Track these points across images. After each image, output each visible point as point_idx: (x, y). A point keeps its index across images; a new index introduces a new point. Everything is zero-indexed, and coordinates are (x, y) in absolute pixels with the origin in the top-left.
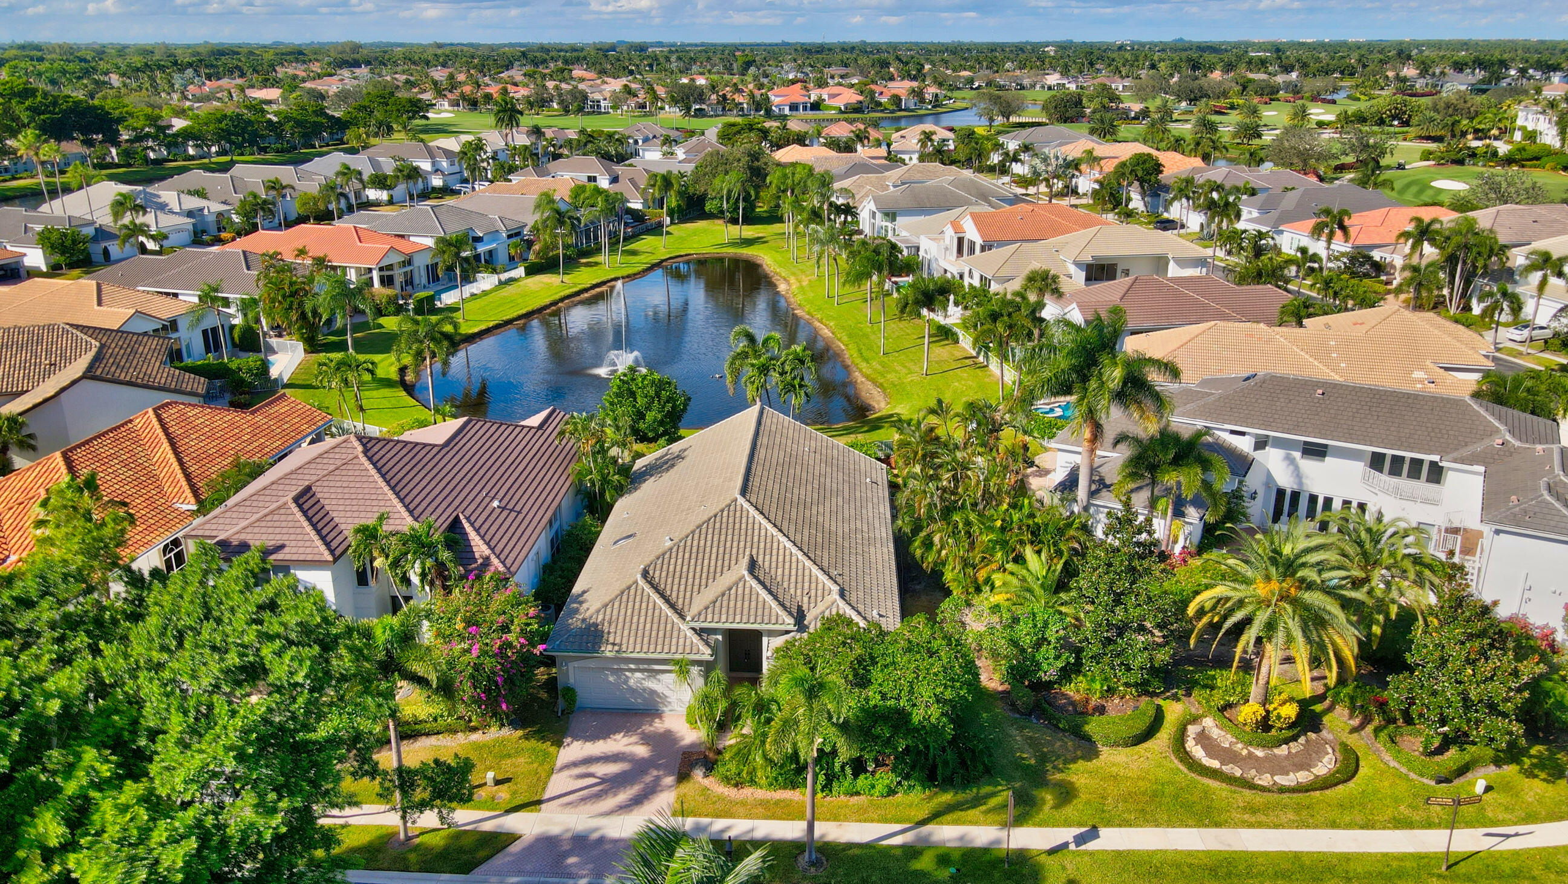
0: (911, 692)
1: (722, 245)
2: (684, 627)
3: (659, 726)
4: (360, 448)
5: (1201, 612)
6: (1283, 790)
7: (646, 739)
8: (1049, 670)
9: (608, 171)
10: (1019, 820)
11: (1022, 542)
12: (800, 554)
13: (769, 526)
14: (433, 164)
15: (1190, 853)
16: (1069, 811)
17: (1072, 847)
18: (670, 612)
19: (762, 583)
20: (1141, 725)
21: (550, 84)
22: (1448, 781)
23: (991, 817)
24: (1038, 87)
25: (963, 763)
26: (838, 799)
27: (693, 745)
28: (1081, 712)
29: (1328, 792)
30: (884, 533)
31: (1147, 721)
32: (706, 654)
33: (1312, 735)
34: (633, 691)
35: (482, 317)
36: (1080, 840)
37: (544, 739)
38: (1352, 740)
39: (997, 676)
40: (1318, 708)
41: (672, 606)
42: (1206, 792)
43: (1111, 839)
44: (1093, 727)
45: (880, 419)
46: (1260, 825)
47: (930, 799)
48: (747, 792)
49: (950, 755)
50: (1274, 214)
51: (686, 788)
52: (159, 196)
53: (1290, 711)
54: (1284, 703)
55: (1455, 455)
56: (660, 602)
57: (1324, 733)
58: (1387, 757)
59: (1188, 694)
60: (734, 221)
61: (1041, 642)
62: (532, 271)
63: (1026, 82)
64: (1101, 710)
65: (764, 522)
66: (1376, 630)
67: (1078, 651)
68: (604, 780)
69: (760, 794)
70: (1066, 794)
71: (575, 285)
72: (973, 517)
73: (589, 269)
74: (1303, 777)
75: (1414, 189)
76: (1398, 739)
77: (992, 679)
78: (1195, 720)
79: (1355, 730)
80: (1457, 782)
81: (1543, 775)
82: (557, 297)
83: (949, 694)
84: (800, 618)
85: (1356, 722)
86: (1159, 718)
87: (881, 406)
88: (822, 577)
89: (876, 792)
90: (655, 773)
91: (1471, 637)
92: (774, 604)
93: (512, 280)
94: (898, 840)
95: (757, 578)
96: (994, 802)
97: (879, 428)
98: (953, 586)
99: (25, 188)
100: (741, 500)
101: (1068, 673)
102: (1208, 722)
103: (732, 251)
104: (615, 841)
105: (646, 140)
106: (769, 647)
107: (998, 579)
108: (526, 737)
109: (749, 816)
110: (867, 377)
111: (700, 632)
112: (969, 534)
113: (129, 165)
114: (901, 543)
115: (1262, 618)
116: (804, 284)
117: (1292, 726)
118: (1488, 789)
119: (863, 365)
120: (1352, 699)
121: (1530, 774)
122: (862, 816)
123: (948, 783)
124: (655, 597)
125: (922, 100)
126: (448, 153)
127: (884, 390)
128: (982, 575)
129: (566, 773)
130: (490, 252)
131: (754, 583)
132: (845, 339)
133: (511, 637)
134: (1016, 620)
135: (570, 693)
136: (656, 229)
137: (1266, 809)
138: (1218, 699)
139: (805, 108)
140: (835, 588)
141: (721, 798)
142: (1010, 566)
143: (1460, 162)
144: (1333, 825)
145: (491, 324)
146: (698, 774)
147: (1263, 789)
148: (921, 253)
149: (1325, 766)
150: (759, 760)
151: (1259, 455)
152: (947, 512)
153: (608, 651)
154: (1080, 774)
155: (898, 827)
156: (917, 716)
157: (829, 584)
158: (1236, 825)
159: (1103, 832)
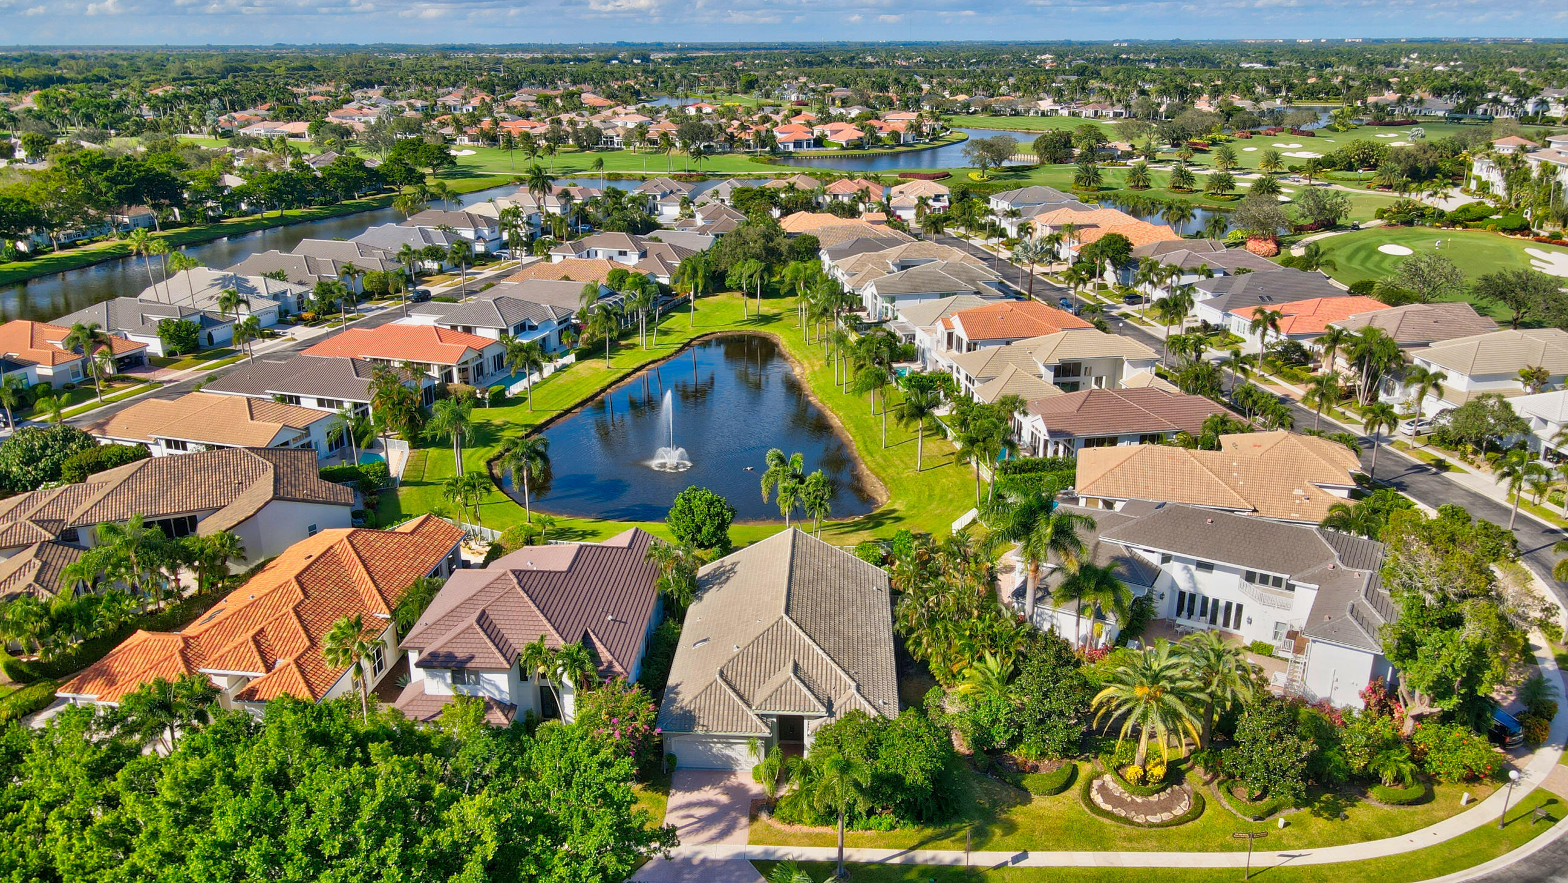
0: (905, 765)
1: (742, 322)
2: (750, 713)
3: (734, 781)
4: (515, 581)
5: (1101, 705)
6: (1151, 825)
7: (728, 791)
8: (1000, 742)
9: (638, 245)
10: (976, 847)
11: (984, 647)
12: (828, 659)
13: (807, 638)
14: (476, 232)
15: (1085, 868)
16: (1009, 840)
17: (1010, 864)
18: (740, 702)
19: (803, 682)
20: (1061, 780)
21: (565, 117)
22: (1261, 818)
23: (958, 844)
24: (1032, 113)
25: (940, 808)
26: (857, 832)
27: (756, 795)
28: (1022, 770)
29: (1181, 827)
30: (886, 634)
31: (1066, 777)
32: (766, 732)
33: (1176, 787)
34: (715, 756)
35: (545, 407)
36: (1016, 860)
37: (656, 790)
38: (1203, 791)
39: (965, 744)
40: (1183, 767)
41: (741, 697)
42: (1101, 827)
43: (1037, 859)
44: (1028, 782)
45: (882, 515)
46: (1134, 849)
47: (919, 831)
48: (797, 828)
49: (932, 804)
50: (1225, 297)
51: (756, 825)
52: (247, 281)
53: (1159, 771)
54: (1156, 765)
55: (1299, 575)
56: (733, 695)
57: (1185, 786)
58: (1224, 802)
59: (1096, 757)
60: (752, 295)
61: (994, 722)
62: (582, 356)
63: (1020, 108)
64: (1035, 769)
65: (803, 635)
66: (1216, 718)
67: (1021, 727)
68: (700, 820)
69: (805, 829)
70: (1010, 828)
71: (619, 369)
72: (950, 626)
73: (629, 352)
74: (1166, 816)
75: (1362, 254)
76: (1234, 790)
77: (961, 745)
78: (1098, 776)
79: (1207, 783)
80: (1268, 820)
81: (1326, 815)
82: (605, 383)
83: (928, 767)
84: (829, 706)
85: (1208, 777)
86: (1074, 773)
87: (885, 501)
88: (844, 676)
89: (882, 828)
90: (734, 814)
91: (1272, 725)
92: (812, 698)
93: (565, 367)
94: (897, 860)
95: (799, 678)
96: (960, 834)
97: (881, 524)
98: (936, 673)
99: (104, 253)
100: (786, 618)
101: (1014, 742)
102: (1107, 778)
103: (750, 329)
104: (713, 861)
105: (664, 196)
106: (809, 728)
107: (967, 672)
108: (645, 789)
109: (799, 844)
110: (872, 470)
111: (761, 717)
112: (947, 637)
113: (190, 224)
114: (899, 642)
115: (1138, 712)
116: (816, 369)
117: (1162, 781)
118: (1286, 825)
119: (868, 459)
120: (1206, 762)
121: (1317, 814)
122: (873, 844)
123: (929, 822)
124: (729, 691)
125: (920, 134)
126: (489, 221)
127: (886, 484)
128: (955, 670)
129: (675, 814)
130: (544, 339)
131: (798, 682)
132: (853, 430)
133: (638, 724)
134: (978, 706)
135: (672, 757)
136: (683, 306)
137: (1139, 838)
138: (1115, 761)
139: (808, 146)
140: (854, 684)
141: (779, 832)
142: (975, 664)
143: (1410, 223)
144: (1181, 849)
145: (554, 414)
146: (764, 817)
147: (1139, 825)
148: (917, 342)
149: (1181, 809)
150: (805, 807)
151: (1165, 567)
152: (932, 621)
153: (699, 730)
154: (1018, 814)
155: (897, 851)
156: (909, 780)
157: (849, 681)
158: (1117, 850)
159: (1031, 854)
